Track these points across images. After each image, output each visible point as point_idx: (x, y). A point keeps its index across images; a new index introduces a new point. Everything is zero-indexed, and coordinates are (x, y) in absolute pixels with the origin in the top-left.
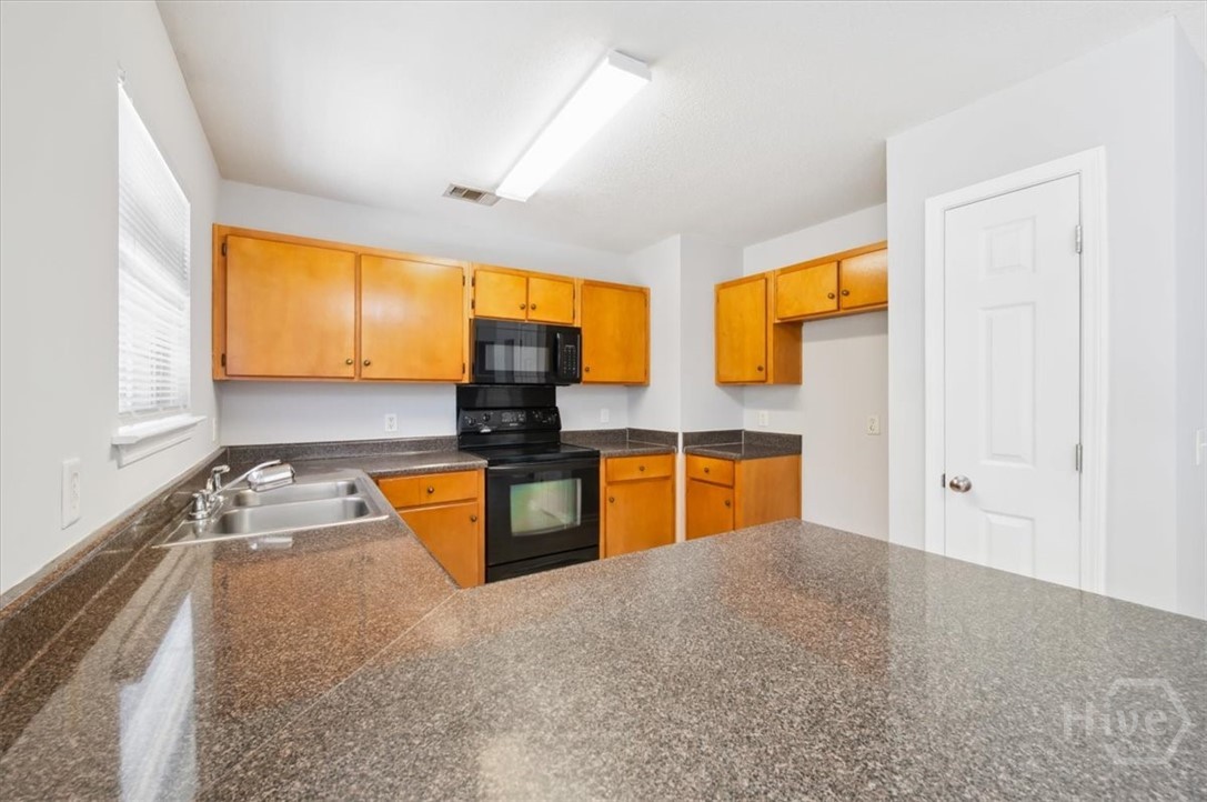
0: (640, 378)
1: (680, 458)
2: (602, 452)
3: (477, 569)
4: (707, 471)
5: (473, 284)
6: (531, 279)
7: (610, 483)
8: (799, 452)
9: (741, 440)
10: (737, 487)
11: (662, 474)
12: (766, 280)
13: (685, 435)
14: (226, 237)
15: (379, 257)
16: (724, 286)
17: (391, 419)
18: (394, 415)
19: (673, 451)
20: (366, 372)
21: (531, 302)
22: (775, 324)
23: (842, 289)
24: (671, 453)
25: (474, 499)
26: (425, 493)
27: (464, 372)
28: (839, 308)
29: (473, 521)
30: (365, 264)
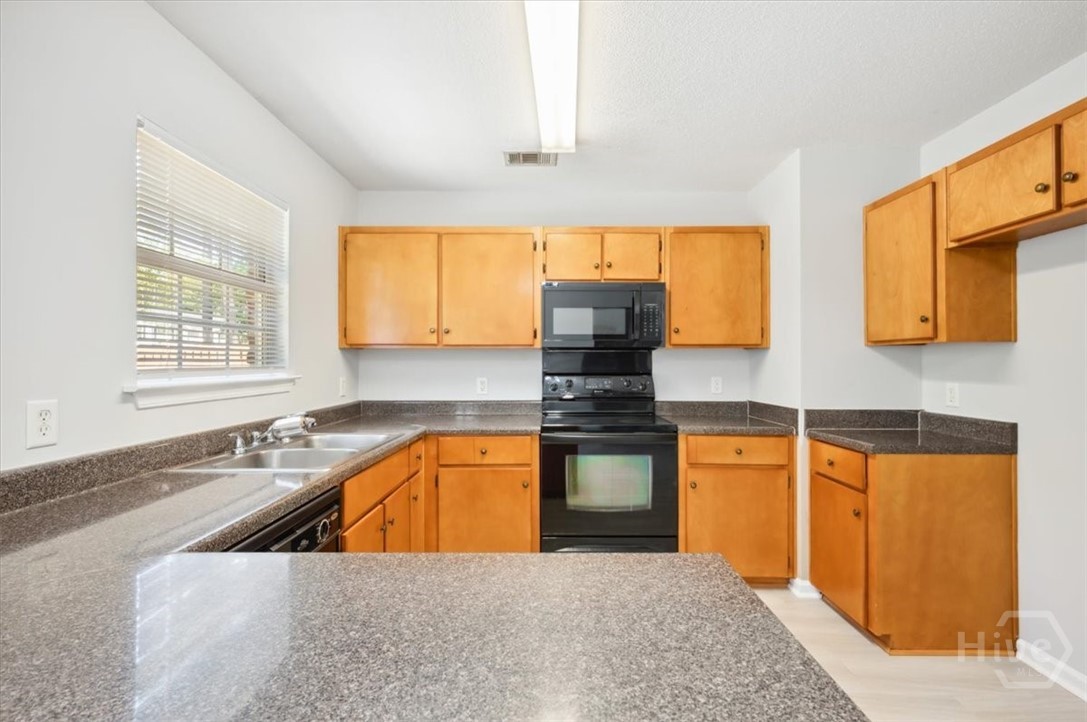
0: (755, 339)
1: (802, 442)
2: (680, 427)
3: (529, 537)
4: (831, 464)
5: (545, 249)
6: (607, 236)
7: (693, 465)
8: (1012, 450)
9: (917, 427)
10: (871, 491)
11: (774, 461)
12: (934, 185)
13: (808, 413)
14: (346, 236)
15: (457, 234)
16: (876, 206)
17: (482, 383)
18: (485, 379)
19: (792, 433)
20: (448, 339)
21: (607, 259)
22: (950, 250)
23: (1065, 170)
24: (788, 435)
25: (528, 465)
26: (478, 454)
27: (535, 336)
28: (1059, 206)
29: (525, 487)
30: (444, 242)
